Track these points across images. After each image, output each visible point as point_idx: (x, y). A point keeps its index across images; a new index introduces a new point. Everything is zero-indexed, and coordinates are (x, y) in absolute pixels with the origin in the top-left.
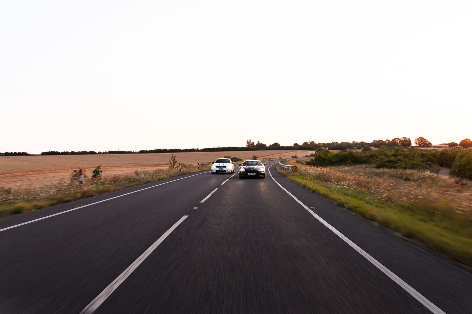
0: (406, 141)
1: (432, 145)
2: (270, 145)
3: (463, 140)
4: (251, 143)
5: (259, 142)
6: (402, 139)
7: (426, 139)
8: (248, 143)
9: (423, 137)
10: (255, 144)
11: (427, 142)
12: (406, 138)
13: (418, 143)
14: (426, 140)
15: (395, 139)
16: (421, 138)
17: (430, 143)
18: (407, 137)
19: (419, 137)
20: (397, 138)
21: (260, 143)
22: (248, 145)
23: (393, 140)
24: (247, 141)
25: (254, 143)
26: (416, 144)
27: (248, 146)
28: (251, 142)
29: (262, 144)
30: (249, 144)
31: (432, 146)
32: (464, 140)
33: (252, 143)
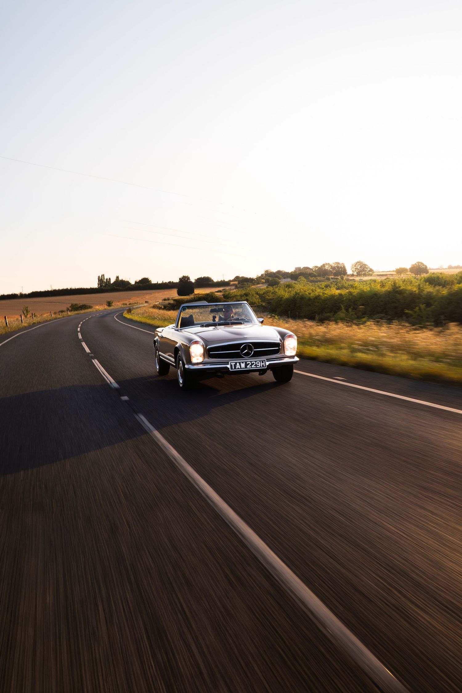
0: (338, 267)
1: (374, 272)
2: (136, 282)
3: (414, 263)
4: (105, 280)
5: (118, 277)
6: (333, 265)
7: (366, 263)
8: (101, 280)
9: (362, 261)
10: (112, 282)
11: (367, 269)
12: (338, 263)
13: (355, 270)
14: (365, 265)
15: (324, 265)
16: (359, 263)
17: (371, 270)
18: (341, 262)
19: (356, 261)
20: (326, 264)
21: (120, 279)
22: (101, 284)
23: (322, 266)
24: (99, 277)
25: (110, 279)
26: (353, 271)
27: (101, 286)
28: (105, 278)
29: (122, 281)
30: (103, 281)
31: (375, 274)
32: (416, 264)
33: (107, 279)
